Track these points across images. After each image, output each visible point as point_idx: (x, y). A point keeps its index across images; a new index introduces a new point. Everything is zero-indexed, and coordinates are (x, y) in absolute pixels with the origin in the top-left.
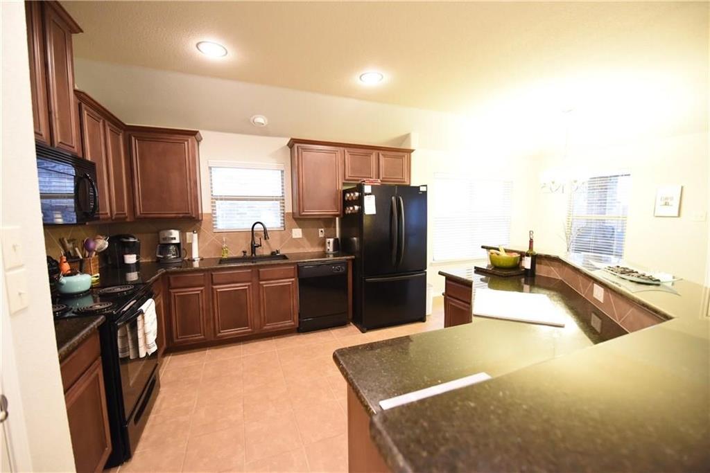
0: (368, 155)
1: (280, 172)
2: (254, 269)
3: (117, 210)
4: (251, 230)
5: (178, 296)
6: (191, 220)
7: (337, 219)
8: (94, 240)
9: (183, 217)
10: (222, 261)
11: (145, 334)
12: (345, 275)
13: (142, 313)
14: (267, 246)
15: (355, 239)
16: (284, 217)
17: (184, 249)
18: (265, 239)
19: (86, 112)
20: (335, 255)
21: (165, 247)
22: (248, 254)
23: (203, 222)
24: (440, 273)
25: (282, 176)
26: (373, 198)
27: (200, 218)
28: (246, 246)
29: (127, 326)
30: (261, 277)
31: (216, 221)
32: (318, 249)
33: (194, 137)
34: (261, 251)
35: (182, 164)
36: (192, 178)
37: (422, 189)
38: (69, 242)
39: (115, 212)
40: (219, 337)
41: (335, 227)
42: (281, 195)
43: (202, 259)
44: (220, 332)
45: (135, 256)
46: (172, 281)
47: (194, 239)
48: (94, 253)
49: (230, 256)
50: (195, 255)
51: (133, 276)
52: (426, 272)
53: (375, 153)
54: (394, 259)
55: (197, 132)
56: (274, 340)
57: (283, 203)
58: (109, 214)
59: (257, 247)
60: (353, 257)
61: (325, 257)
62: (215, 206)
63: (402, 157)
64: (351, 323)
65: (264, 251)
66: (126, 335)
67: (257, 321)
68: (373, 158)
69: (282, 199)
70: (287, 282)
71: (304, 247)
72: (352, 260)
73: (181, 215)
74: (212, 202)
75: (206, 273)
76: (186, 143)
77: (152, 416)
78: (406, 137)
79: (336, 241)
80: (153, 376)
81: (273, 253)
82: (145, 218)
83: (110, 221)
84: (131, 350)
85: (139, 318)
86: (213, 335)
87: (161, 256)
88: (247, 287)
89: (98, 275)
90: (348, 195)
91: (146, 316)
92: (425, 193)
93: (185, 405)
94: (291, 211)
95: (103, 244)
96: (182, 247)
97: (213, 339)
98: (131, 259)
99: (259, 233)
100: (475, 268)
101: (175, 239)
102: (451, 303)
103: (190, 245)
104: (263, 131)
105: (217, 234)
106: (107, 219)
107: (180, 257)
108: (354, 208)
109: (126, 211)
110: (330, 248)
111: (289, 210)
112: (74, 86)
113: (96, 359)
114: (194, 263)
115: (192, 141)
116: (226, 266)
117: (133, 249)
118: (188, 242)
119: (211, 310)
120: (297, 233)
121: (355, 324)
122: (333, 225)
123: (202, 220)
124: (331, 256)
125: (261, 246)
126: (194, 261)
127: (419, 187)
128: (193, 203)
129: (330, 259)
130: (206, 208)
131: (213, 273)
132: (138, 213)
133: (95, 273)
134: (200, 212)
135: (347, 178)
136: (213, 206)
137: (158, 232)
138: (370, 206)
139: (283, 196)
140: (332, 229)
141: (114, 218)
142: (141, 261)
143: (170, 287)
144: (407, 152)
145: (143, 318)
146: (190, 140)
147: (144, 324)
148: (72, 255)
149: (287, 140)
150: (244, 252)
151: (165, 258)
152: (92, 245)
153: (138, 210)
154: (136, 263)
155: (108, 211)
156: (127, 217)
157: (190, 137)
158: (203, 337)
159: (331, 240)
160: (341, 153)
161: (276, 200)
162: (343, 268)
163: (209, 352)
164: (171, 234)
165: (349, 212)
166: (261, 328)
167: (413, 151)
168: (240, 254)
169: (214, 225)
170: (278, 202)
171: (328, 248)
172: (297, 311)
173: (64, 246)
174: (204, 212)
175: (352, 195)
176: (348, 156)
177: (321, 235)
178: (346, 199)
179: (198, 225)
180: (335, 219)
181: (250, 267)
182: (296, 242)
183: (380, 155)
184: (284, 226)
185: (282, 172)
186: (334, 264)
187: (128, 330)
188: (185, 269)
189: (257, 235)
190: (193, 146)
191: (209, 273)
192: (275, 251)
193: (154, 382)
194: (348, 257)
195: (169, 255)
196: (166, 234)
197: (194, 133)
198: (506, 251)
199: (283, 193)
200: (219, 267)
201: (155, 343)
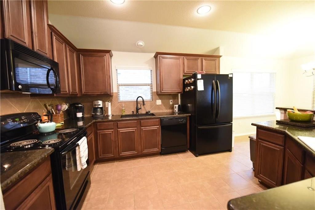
0: (197, 60)
1: (150, 71)
2: (138, 121)
3: (72, 90)
4: (136, 101)
5: (101, 134)
6: (107, 96)
7: (179, 94)
8: (61, 105)
9: (104, 94)
10: (122, 116)
11: (80, 158)
12: (186, 124)
13: (78, 145)
14: (144, 109)
15: (189, 105)
16: (152, 94)
17: (104, 110)
18: (143, 105)
19: (54, 37)
20: (179, 114)
21: (95, 109)
22: (135, 113)
23: (113, 97)
24: (252, 124)
25: (151, 73)
26: (202, 81)
27: (112, 95)
28: (133, 109)
29: (71, 153)
30: (142, 125)
31: (119, 96)
32: (170, 111)
33: (109, 54)
34: (141, 111)
35: (103, 67)
36: (108, 74)
37: (230, 76)
38: (49, 106)
39: (71, 91)
40: (121, 156)
41: (178, 99)
42: (150, 83)
43: (113, 115)
44: (121, 153)
45: (81, 113)
46: (98, 127)
47: (109, 105)
48: (61, 112)
49: (126, 114)
50: (110, 113)
51: (80, 124)
52: (232, 123)
53: (200, 58)
54: (214, 116)
55: (110, 51)
56: (148, 158)
57: (152, 87)
58: (68, 92)
59: (139, 109)
60: (190, 115)
61: (174, 115)
62: (119, 89)
63: (215, 60)
64: (188, 151)
65: (142, 111)
66: (70, 158)
67: (140, 148)
68: (199, 61)
69: (151, 85)
70: (155, 128)
71: (162, 109)
72: (190, 116)
73: (103, 93)
74: (118, 87)
75: (115, 122)
76: (105, 57)
77: (85, 203)
78: (217, 49)
79: (179, 106)
80: (87, 179)
81: (147, 113)
82: (86, 95)
83: (68, 96)
84: (73, 167)
85: (77, 148)
86: (118, 155)
87: (94, 114)
88: (135, 130)
89: (63, 122)
90: (187, 81)
91: (81, 147)
92: (232, 78)
93: (103, 196)
94: (156, 91)
95: (65, 107)
96: (103, 109)
97: (118, 157)
98: (79, 115)
99: (140, 102)
100: (277, 121)
101: (100, 105)
102: (262, 144)
103: (108, 108)
104: (142, 50)
105: (120, 103)
106: (66, 94)
107: (102, 114)
108: (191, 88)
109: (77, 91)
110: (176, 110)
111: (155, 90)
112: (48, 22)
113: (48, 176)
114: (109, 117)
115: (108, 55)
116: (124, 119)
117: (81, 110)
118: (106, 107)
119: (117, 141)
120: (159, 102)
121: (191, 151)
122: (177, 98)
123: (113, 96)
124: (177, 114)
125: (141, 109)
126: (109, 116)
127: (228, 75)
128: (108, 87)
129: (175, 115)
130: (115, 90)
131: (118, 123)
132: (83, 92)
133: (61, 122)
134: (112, 92)
135: (185, 72)
136: (118, 89)
137: (92, 102)
138: (200, 86)
139: (151, 83)
140: (177, 100)
141: (70, 94)
142: (85, 116)
143: (97, 129)
144: (218, 57)
145: (79, 148)
146: (107, 55)
147: (79, 152)
148: (51, 112)
149: (154, 54)
150: (133, 112)
151: (96, 115)
152: (59, 107)
153: (83, 91)
154: (82, 117)
155: (67, 90)
156: (77, 94)
157: (107, 53)
158: (113, 155)
159: (177, 106)
160: (182, 59)
161: (149, 85)
162: (185, 120)
163: (116, 164)
164: (98, 103)
165: (188, 90)
166: (141, 152)
167: (221, 56)
168: (131, 113)
169: (118, 98)
170: (149, 86)
171: (175, 110)
172: (160, 143)
173: (46, 108)
174: (113, 92)
175: (190, 80)
176: (186, 61)
177: (171, 103)
178: (185, 83)
179: (111, 98)
180: (178, 95)
181: (136, 120)
182: (158, 107)
183: (203, 59)
184: (152, 99)
185: (151, 71)
186: (180, 118)
187: (71, 155)
188: (104, 120)
189: (139, 103)
190: (108, 58)
191: (116, 122)
192: (148, 111)
193: (87, 182)
194: (187, 115)
195: (97, 113)
196: (96, 102)
197: (108, 52)
198: (299, 110)
199: (151, 82)
200: (121, 119)
201: (86, 163)
